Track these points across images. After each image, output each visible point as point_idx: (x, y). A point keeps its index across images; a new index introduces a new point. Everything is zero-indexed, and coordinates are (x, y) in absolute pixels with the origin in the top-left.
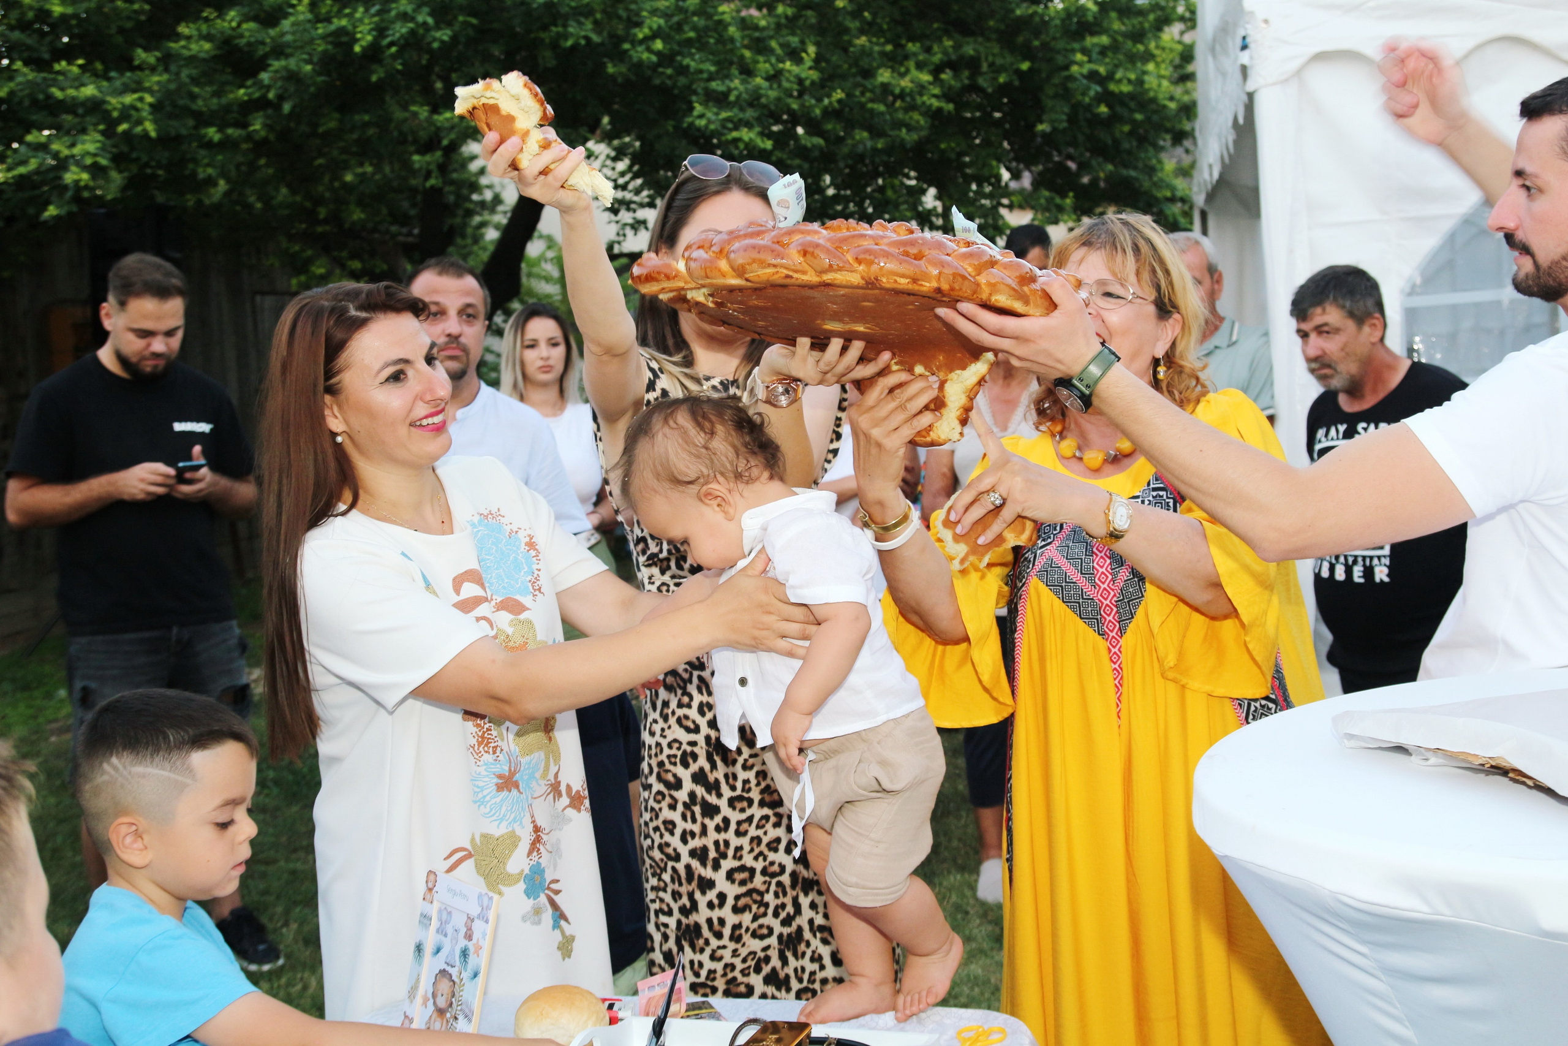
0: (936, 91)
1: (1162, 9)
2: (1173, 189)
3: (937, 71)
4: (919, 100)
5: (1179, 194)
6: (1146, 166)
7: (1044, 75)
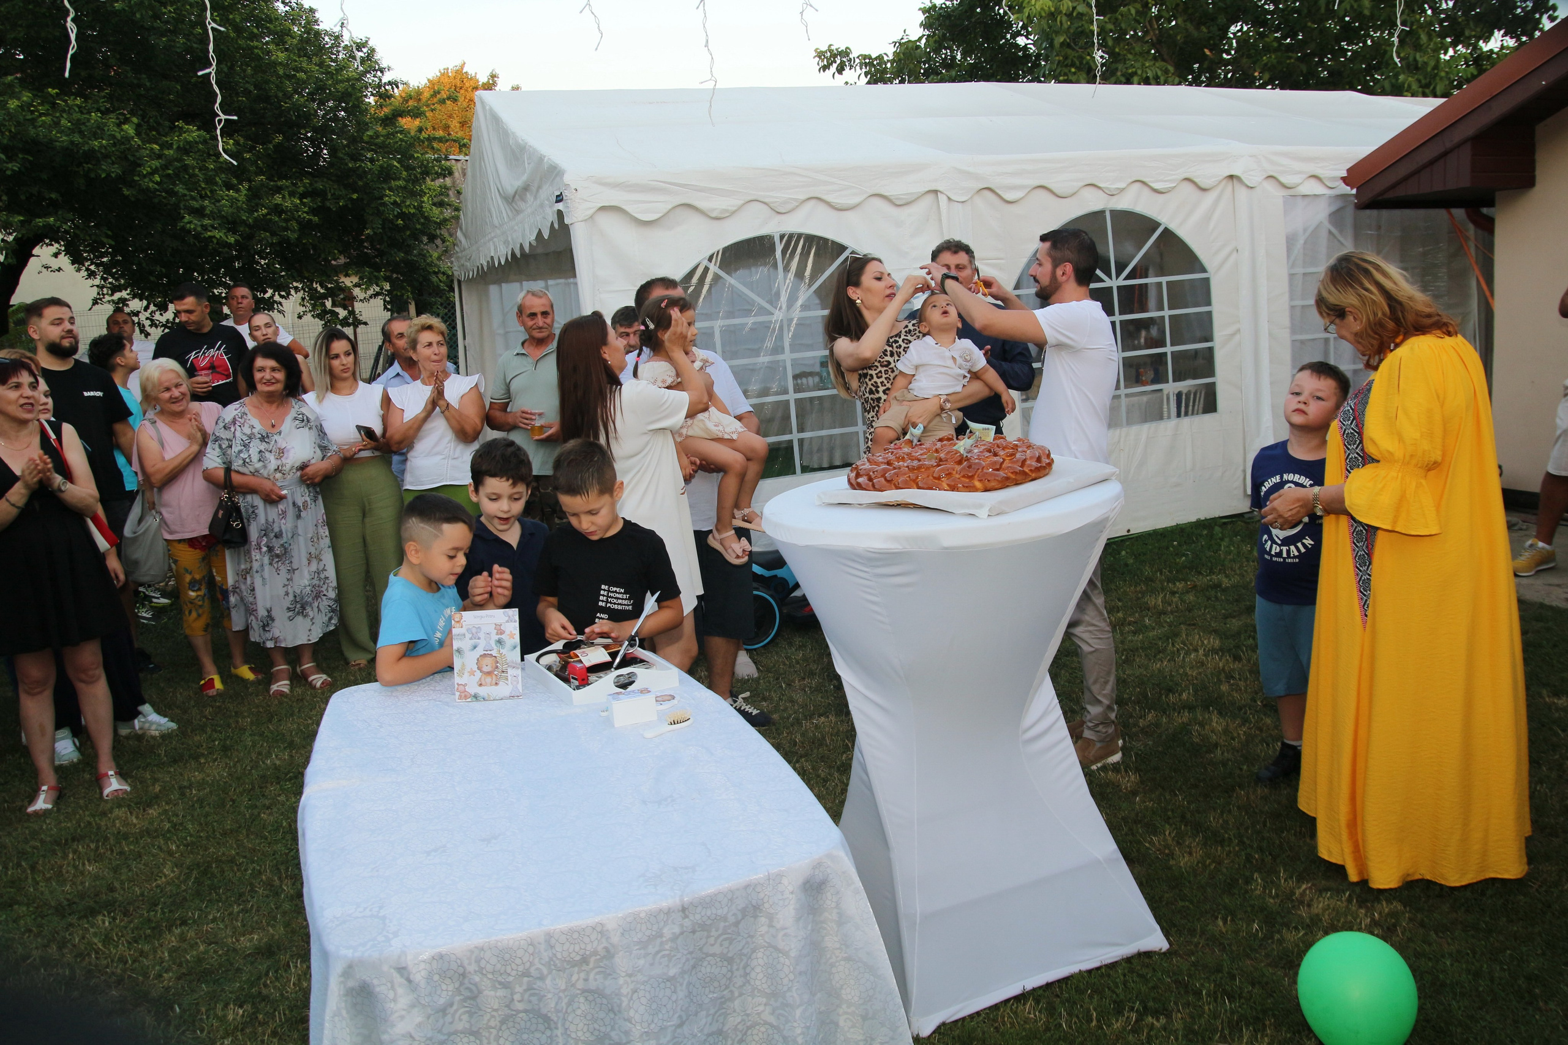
0: (306, 209)
1: (426, 167)
2: (439, 267)
3: (302, 196)
4: (296, 216)
5: (442, 270)
6: (420, 254)
7: (365, 202)
